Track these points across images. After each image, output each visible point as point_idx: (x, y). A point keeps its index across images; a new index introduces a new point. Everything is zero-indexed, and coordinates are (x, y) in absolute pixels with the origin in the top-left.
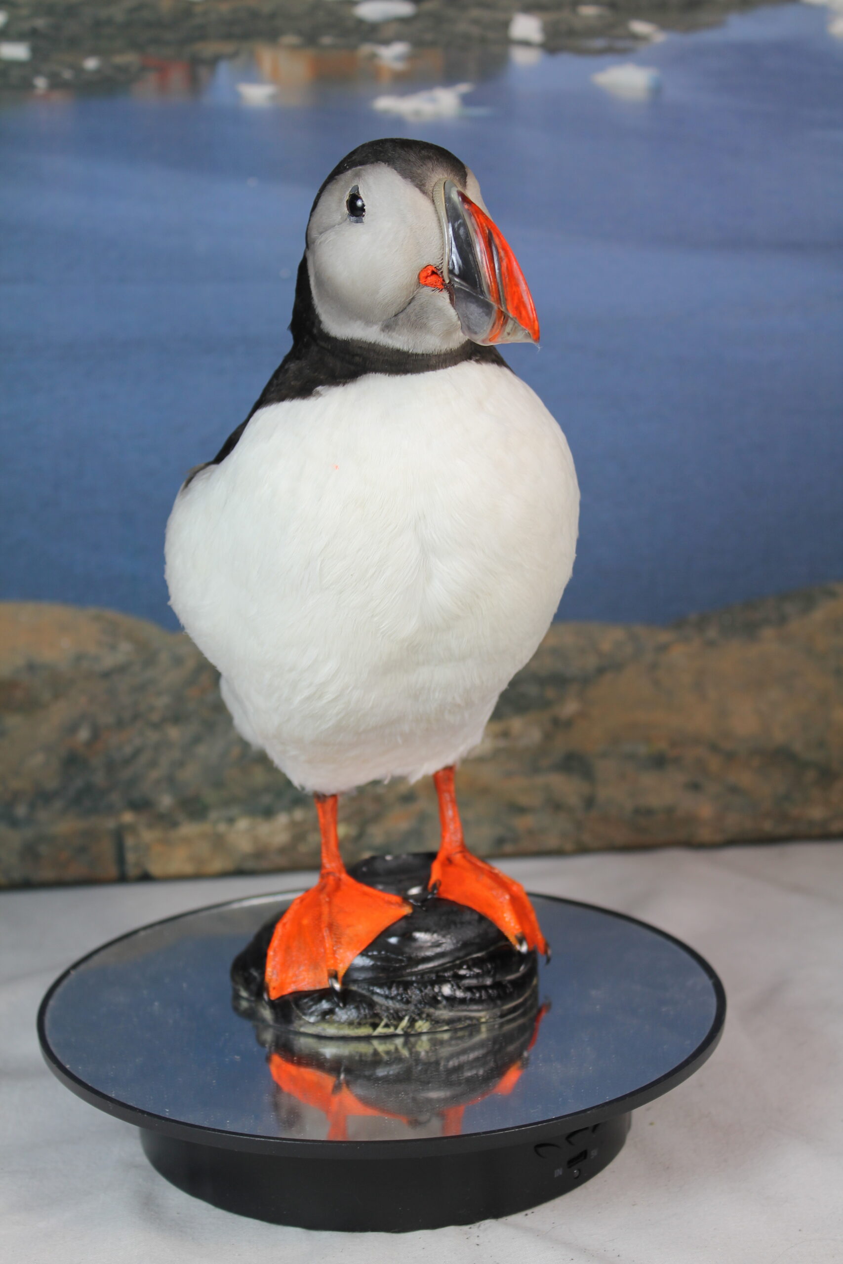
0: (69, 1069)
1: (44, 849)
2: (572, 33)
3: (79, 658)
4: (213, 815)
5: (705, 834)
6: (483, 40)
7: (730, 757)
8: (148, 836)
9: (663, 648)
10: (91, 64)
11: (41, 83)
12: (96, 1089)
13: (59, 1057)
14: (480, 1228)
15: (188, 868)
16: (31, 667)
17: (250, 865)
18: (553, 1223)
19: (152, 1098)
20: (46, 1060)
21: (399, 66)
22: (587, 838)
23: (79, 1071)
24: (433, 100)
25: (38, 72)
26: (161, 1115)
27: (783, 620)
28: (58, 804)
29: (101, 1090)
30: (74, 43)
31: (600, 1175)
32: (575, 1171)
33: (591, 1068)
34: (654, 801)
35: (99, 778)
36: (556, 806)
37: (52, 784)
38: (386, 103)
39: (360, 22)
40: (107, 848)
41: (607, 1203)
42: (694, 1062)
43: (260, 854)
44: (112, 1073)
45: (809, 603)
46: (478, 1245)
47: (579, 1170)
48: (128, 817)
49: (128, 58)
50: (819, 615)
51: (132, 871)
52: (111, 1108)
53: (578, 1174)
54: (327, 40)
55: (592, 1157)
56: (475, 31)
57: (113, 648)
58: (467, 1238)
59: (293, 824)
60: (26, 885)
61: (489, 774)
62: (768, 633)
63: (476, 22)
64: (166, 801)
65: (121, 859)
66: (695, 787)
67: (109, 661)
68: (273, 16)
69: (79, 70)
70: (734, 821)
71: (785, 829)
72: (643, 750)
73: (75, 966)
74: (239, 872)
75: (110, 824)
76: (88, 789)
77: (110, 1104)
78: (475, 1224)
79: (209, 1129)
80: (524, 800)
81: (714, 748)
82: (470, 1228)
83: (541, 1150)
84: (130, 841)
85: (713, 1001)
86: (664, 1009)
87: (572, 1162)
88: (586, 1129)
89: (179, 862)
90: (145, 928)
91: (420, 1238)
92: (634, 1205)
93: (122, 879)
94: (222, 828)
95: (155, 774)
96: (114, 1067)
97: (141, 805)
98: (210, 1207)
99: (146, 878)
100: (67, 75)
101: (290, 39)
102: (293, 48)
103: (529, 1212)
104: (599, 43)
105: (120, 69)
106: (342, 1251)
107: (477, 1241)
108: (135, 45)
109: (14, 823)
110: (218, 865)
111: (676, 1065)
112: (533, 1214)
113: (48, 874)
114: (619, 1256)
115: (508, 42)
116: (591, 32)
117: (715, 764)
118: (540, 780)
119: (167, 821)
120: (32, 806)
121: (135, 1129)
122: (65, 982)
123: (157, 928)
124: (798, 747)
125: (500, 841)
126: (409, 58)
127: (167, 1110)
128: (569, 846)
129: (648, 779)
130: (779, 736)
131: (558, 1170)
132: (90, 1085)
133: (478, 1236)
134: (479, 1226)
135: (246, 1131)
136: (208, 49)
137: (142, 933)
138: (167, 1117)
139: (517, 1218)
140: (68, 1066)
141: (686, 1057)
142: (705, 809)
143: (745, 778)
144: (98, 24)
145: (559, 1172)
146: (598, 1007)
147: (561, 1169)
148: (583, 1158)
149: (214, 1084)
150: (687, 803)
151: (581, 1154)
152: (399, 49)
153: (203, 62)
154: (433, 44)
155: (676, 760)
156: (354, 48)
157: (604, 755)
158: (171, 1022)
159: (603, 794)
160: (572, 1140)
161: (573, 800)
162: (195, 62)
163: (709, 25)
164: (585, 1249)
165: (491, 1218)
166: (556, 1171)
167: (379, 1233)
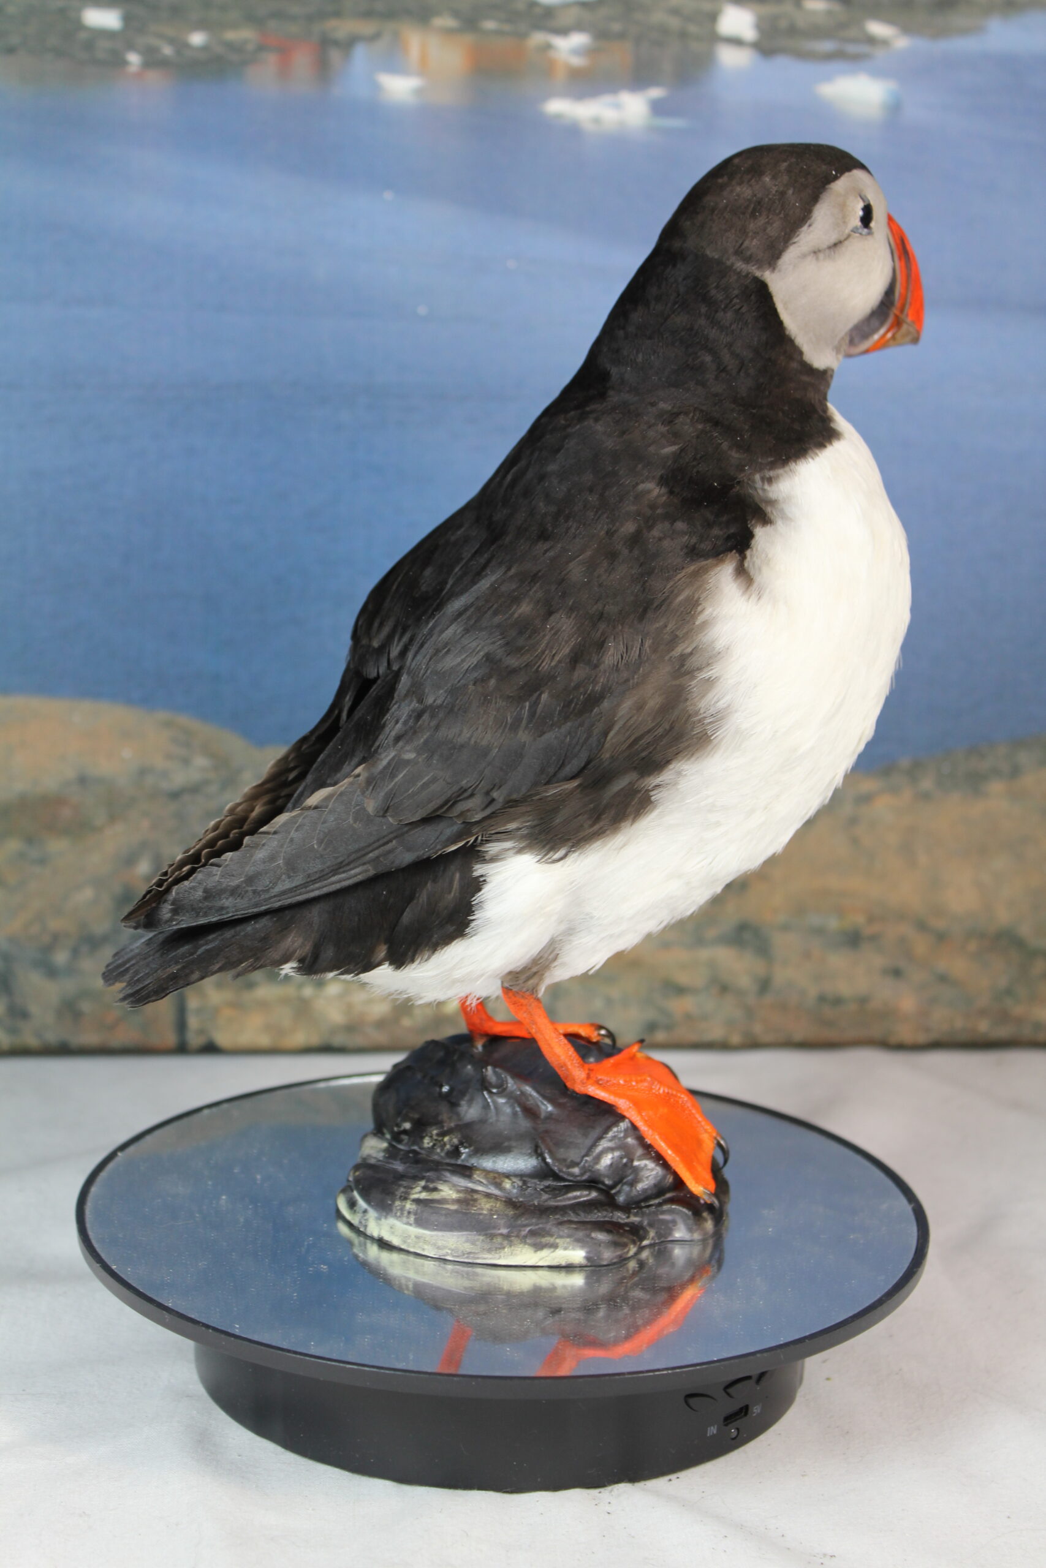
0: (116, 1271)
1: (86, 1006)
2: (793, 31)
3: (143, 772)
5: (905, 1033)
6: (683, 35)
7: (941, 937)
8: (217, 999)
9: (865, 799)
10: (197, 39)
11: (134, 59)
12: (150, 1296)
13: (103, 1255)
14: (613, 1493)
15: (264, 1041)
16: (83, 780)
17: (338, 1040)
18: (703, 1492)
19: (218, 1310)
20: (86, 1259)
21: (577, 61)
22: (758, 1029)
23: (127, 1273)
24: (618, 106)
25: (131, 47)
26: (229, 1331)
27: (1015, 772)
29: (155, 1298)
30: (177, 13)
31: (762, 1437)
32: (733, 1431)
33: (761, 1303)
34: (844, 988)
36: (723, 987)
37: (100, 927)
38: (558, 107)
39: (533, 3)
40: (165, 1011)
41: (770, 1471)
42: (889, 1301)
43: (351, 1028)
44: (168, 1278)
46: (609, 1513)
47: (738, 1429)
49: (245, 35)
51: (194, 1040)
52: (167, 1320)
53: (736, 1433)
54: (490, 25)
55: (754, 1415)
56: (674, 23)
57: (186, 762)
58: (596, 1505)
60: (63, 1050)
62: (996, 787)
63: (675, 12)
65: (181, 1025)
66: (896, 973)
67: (180, 778)
69: (182, 46)
70: (942, 1019)
71: (1003, 1032)
72: (833, 924)
73: (123, 1147)
74: (327, 1049)
77: (166, 1315)
78: (606, 1488)
79: (289, 1351)
80: (683, 978)
81: (922, 926)
82: (600, 1492)
83: (692, 1401)
84: (193, 1003)
85: (913, 1230)
86: (852, 1237)
87: (729, 1419)
88: (749, 1378)
89: (252, 1032)
90: (210, 1106)
91: (538, 1501)
92: (803, 1476)
93: (182, 1049)
94: (308, 991)
96: (171, 1270)
98: (279, 1449)
99: (211, 1049)
100: (167, 50)
101: (444, 21)
102: (449, 32)
103: (673, 1477)
104: (827, 46)
105: (231, 46)
106: (440, 1512)
107: (608, 1508)
108: (252, 19)
109: (52, 972)
110: (300, 1038)
111: (867, 1304)
112: (678, 1480)
113: (91, 1038)
114: (783, 1536)
115: (715, 38)
116: (817, 32)
117: (921, 945)
118: (705, 954)
120: (75, 952)
121: (188, 1346)
122: (111, 1166)
123: (225, 1106)
124: (1025, 930)
125: (652, 1027)
126: (588, 52)
127: (238, 1326)
128: (736, 1039)
129: (838, 960)
130: (1003, 917)
131: (712, 1428)
132: (141, 1290)
133: (609, 1503)
134: (611, 1491)
135: (334, 1356)
136: (342, 28)
137: (206, 1112)
138: (238, 1334)
139: (660, 1483)
140: (114, 1267)
141: (879, 1296)
142: (908, 1003)
143: (958, 966)
145: (712, 1430)
146: (770, 1230)
147: (716, 1426)
148: (743, 1414)
149: (295, 1298)
150: (885, 992)
151: (741, 1410)
152: (578, 40)
153: (336, 43)
154: (622, 36)
155: (874, 938)
156: (523, 36)
157: (786, 928)
158: (242, 1220)
159: (782, 975)
160: (731, 1390)
161: (745, 981)
162: (326, 43)
163: (964, 32)
164: (742, 1526)
165: (626, 1482)
166: (709, 1428)
167: (487, 1492)
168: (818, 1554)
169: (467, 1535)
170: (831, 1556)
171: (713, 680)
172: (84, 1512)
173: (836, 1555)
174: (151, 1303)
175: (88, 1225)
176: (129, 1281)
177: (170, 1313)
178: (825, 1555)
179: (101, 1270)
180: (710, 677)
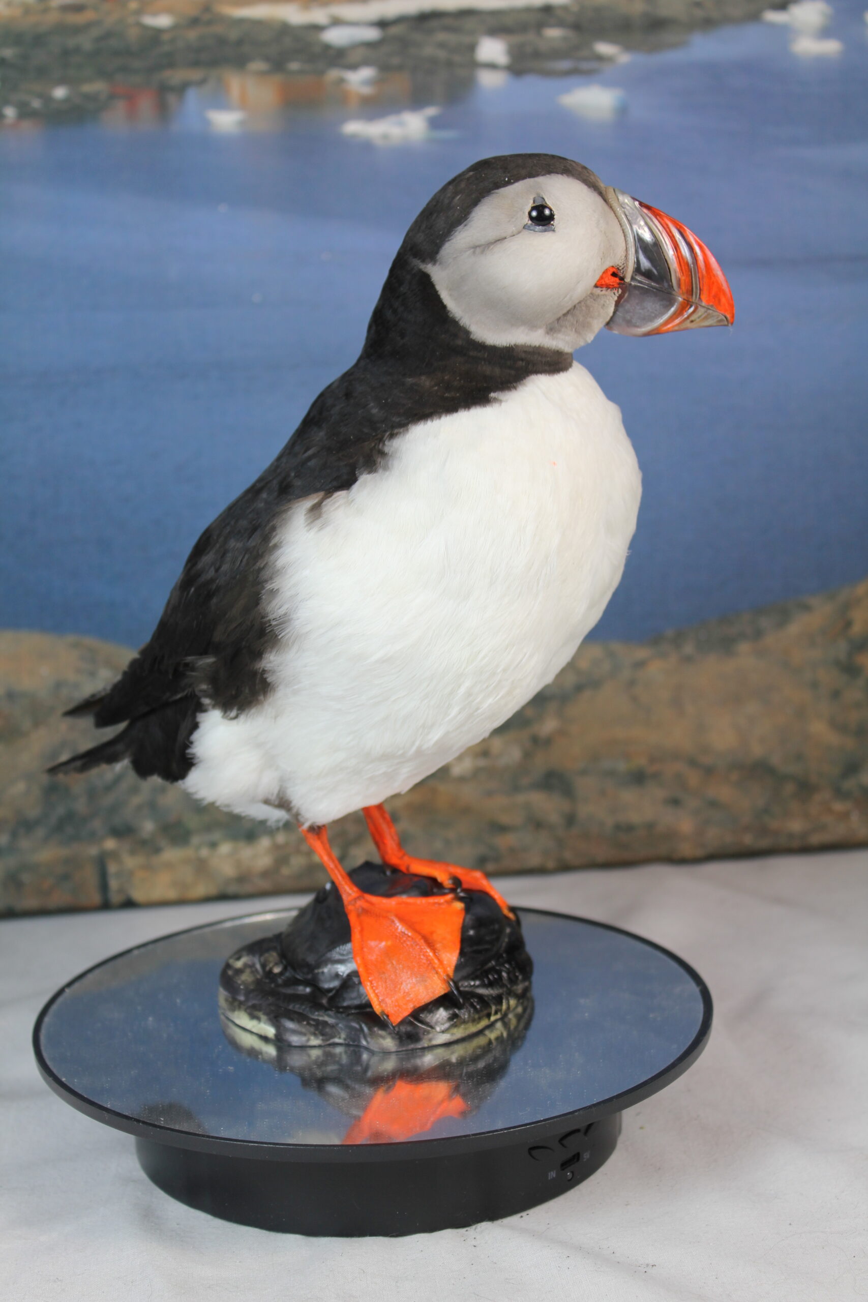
0: (65, 1082)
1: (26, 878)
2: (537, 55)
3: (58, 685)
4: (195, 840)
5: (686, 850)
6: (450, 64)
7: (709, 771)
8: (130, 862)
9: (640, 665)
10: (60, 93)
11: (10, 112)
13: (55, 1071)
14: (477, 1230)
15: (172, 894)
16: (10, 696)
17: (232, 889)
18: (548, 1224)
20: (45, 1079)
21: (367, 90)
22: (568, 856)
23: (75, 1084)
24: (401, 124)
25: (6, 102)
27: (758, 634)
28: (40, 832)
29: (96, 1101)
30: (42, 73)
31: (592, 1178)
32: (568, 1174)
33: (579, 1073)
34: (635, 818)
35: (81, 806)
36: (537, 824)
37: (33, 812)
38: (354, 128)
39: (327, 47)
40: (90, 876)
41: (601, 1204)
42: (680, 1065)
43: (242, 879)
44: (107, 1085)
45: (784, 616)
46: (475, 1246)
47: (573, 1173)
48: (110, 844)
49: (97, 87)
50: (794, 629)
51: (115, 898)
53: (571, 1175)
54: (294, 66)
55: (585, 1160)
56: (442, 54)
57: (92, 674)
58: (465, 1240)
59: (276, 847)
61: (469, 794)
62: (744, 647)
63: (442, 45)
64: (148, 827)
65: (104, 886)
66: (675, 802)
67: (89, 687)
68: (240, 42)
69: (48, 99)
70: (715, 836)
71: (764, 843)
72: (622, 766)
73: (70, 984)
74: (223, 897)
75: (93, 851)
76: (70, 817)
78: (471, 1227)
80: (505, 819)
81: (693, 763)
82: (467, 1231)
83: (534, 1152)
84: (112, 868)
85: (700, 1007)
86: (651, 1016)
87: (565, 1165)
88: (578, 1131)
89: (162, 888)
90: (139, 947)
91: (418, 1242)
92: (626, 1205)
93: (106, 906)
94: (204, 852)
95: (136, 800)
96: (109, 1079)
97: (123, 832)
98: (209, 1217)
99: (129, 904)
100: (36, 104)
101: (258, 65)
102: (262, 74)
103: (524, 1214)
104: (564, 65)
105: (88, 97)
106: (341, 1256)
107: (474, 1243)
108: (103, 74)
110: (201, 890)
112: (528, 1216)
113: (31, 903)
114: (613, 1253)
115: (475, 65)
116: (556, 54)
117: (693, 778)
118: (521, 798)
119: (150, 847)
120: (14, 835)
121: (130, 1139)
122: (60, 1000)
124: (776, 760)
125: (483, 857)
126: (376, 82)
127: (162, 1119)
128: (550, 864)
129: (628, 796)
130: (757, 750)
131: (552, 1173)
132: (85, 1096)
133: (475, 1238)
134: (475, 1229)
136: (176, 76)
139: (514, 1220)
140: (64, 1079)
141: (672, 1061)
142: (685, 824)
143: (724, 792)
144: (66, 53)
145: (552, 1175)
146: (586, 1015)
147: (555, 1171)
148: (575, 1160)
149: (208, 1094)
150: (668, 818)
151: (574, 1156)
152: (366, 73)
153: (172, 89)
154: (400, 68)
155: (656, 776)
156: (322, 73)
157: (584, 772)
158: (165, 1035)
159: (585, 810)
160: (565, 1142)
161: (554, 818)
162: (163, 90)
163: (673, 46)
164: (581, 1247)
165: (487, 1221)
166: (549, 1174)
167: (377, 1237)
168: (642, 1265)
169: (364, 1272)
170: (653, 1266)
171: (275, 591)
172: (57, 1279)
173: (656, 1264)
174: (93, 1106)
175: (43, 1048)
176: (76, 1090)
177: (109, 1113)
178: (648, 1265)
179: (53, 1082)
180: (273, 589)
